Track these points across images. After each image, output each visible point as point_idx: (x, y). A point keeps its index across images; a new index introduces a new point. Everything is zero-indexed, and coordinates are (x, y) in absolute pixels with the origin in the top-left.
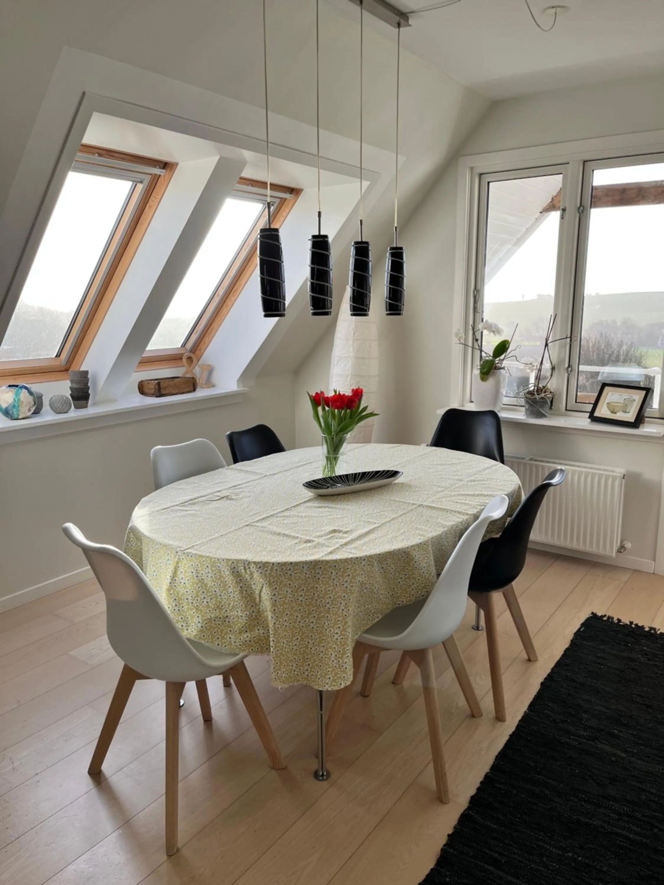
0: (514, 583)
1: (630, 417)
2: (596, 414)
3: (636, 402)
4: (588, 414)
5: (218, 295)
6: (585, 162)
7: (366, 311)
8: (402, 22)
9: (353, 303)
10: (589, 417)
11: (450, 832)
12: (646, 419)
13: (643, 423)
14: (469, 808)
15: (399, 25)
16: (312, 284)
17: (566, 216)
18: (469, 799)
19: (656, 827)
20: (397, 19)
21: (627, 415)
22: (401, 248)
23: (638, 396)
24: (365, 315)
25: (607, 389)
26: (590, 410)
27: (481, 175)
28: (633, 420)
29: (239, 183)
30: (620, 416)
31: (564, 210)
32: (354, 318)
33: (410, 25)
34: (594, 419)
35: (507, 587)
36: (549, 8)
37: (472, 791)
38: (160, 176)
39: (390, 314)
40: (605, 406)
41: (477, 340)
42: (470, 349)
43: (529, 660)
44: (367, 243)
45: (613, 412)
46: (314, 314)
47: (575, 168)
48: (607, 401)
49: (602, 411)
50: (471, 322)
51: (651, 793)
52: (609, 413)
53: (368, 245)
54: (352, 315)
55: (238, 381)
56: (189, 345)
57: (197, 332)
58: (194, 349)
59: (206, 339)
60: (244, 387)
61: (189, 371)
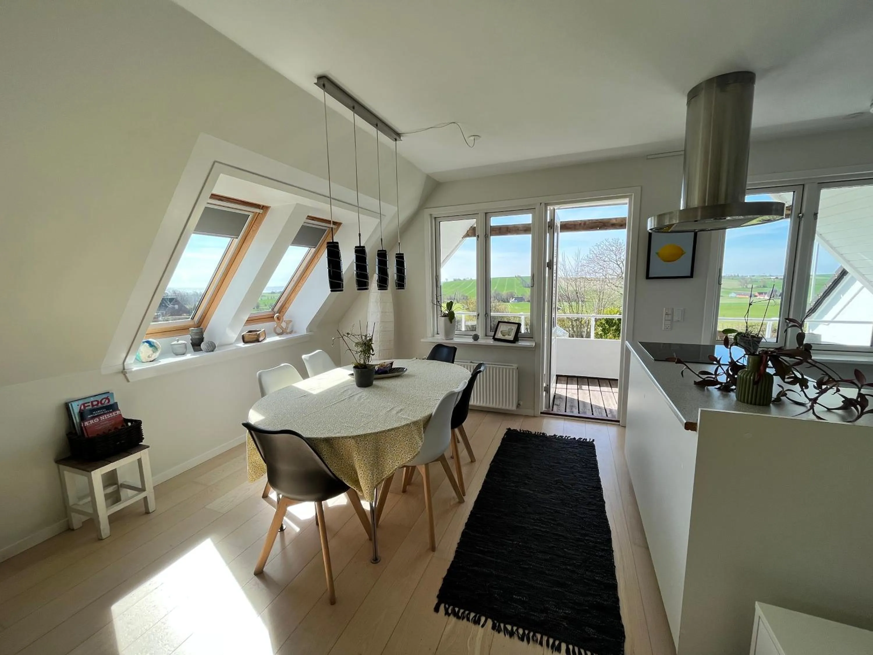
0: (463, 424)
1: (511, 337)
2: (496, 337)
3: (513, 330)
4: (492, 337)
5: (294, 281)
6: (486, 213)
7: (386, 287)
8: (398, 138)
9: (379, 283)
10: (493, 339)
11: (459, 542)
12: (520, 338)
13: (518, 341)
14: (465, 529)
15: (396, 140)
16: (357, 273)
17: (479, 239)
18: (464, 524)
19: (552, 523)
20: (395, 136)
21: (510, 337)
22: (403, 254)
23: (514, 327)
24: (386, 289)
25: (500, 324)
26: (493, 335)
27: (435, 218)
28: (512, 339)
29: (307, 219)
30: (507, 337)
31: (478, 236)
32: (380, 291)
33: (402, 140)
34: (495, 339)
35: (461, 426)
36: (471, 136)
37: (466, 521)
38: (259, 213)
39: (398, 289)
40: (500, 333)
41: (439, 302)
42: (435, 306)
43: (472, 462)
44: (385, 251)
45: (504, 336)
46: (359, 289)
47: (482, 216)
48: (501, 330)
49: (499, 335)
50: (435, 293)
51: (547, 508)
52: (502, 336)
53: (386, 252)
54: (378, 289)
55: (307, 329)
56: (276, 309)
57: (281, 302)
58: (279, 311)
59: (287, 306)
60: (311, 331)
61: (279, 325)
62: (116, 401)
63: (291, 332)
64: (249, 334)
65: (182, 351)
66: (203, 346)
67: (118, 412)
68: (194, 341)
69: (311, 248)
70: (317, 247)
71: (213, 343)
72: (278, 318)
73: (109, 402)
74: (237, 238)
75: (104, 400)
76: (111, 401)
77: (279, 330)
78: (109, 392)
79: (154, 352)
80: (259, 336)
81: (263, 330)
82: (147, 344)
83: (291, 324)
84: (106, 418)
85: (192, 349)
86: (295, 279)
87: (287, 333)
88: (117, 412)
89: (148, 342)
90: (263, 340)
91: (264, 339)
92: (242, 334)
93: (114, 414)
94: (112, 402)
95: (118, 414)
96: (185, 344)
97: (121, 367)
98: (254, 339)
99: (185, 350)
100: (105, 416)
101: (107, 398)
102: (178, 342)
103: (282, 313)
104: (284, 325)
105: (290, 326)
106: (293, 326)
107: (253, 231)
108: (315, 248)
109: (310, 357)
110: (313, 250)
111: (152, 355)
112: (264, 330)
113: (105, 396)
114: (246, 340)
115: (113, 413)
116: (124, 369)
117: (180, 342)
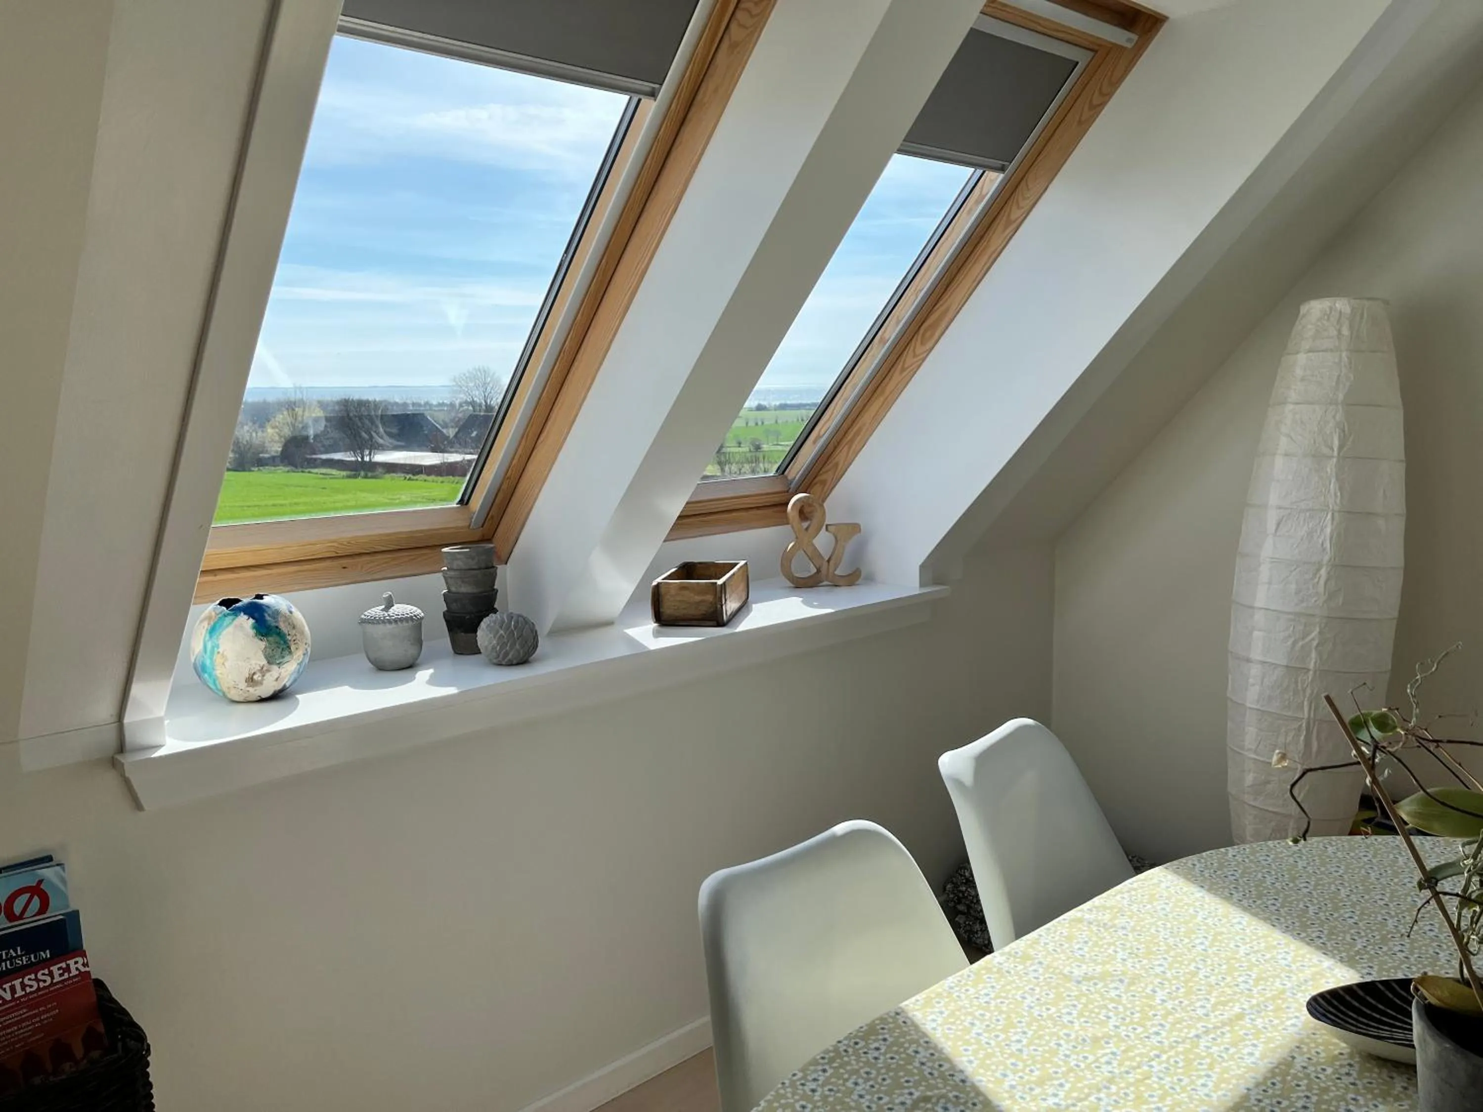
55: (923, 567)
56: (796, 471)
57: (819, 437)
58: (808, 482)
59: (840, 457)
60: (936, 582)
61: (803, 543)
62: (73, 907)
63: (853, 579)
64: (683, 588)
65: (399, 651)
66: (485, 634)
67: (75, 965)
68: (454, 606)
69: (986, 167)
70: (1011, 167)
71: (526, 621)
72: (804, 513)
73: (44, 907)
74: (653, 94)
75: (25, 897)
76: (53, 902)
77: (805, 569)
78: (49, 859)
79: (271, 660)
80: (720, 593)
81: (742, 563)
82: (246, 622)
83: (855, 538)
84: (19, 993)
85: (447, 641)
86: (892, 332)
87: (835, 584)
88: (71, 962)
89: (256, 611)
90: (740, 609)
91: (744, 608)
92: (655, 583)
93: (56, 973)
94: (54, 913)
95: (74, 972)
96: (416, 624)
97: (109, 736)
98: (703, 609)
99: (412, 651)
100: (17, 983)
101: (38, 891)
102: (387, 609)
103: (817, 488)
104: (823, 541)
105: (850, 546)
106: (860, 551)
107: (734, 46)
108: (1002, 169)
109: (981, 760)
110: (994, 180)
111: (263, 671)
112: (746, 564)
113: (25, 879)
114: (668, 609)
115: (54, 968)
116: (121, 748)
117: (400, 609)
